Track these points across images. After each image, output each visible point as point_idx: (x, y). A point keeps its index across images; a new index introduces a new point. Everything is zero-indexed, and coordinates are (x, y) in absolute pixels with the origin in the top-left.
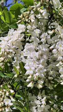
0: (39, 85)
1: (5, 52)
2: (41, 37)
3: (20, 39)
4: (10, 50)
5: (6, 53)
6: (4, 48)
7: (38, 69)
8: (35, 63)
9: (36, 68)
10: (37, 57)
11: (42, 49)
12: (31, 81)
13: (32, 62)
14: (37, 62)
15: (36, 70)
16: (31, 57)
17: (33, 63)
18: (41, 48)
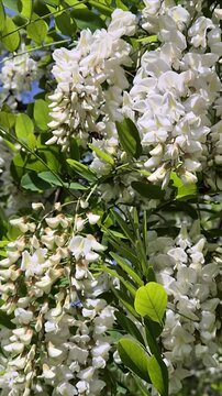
0: (187, 173)
1: (71, 92)
2: (191, 31)
3: (118, 54)
4: (88, 87)
5: (74, 94)
6: (67, 79)
7: (182, 124)
8: (173, 108)
9: (175, 123)
10: (181, 89)
11: (194, 68)
12: (161, 163)
13: (165, 102)
14: (179, 104)
15: (177, 128)
16: (161, 89)
17: (166, 106)
18: (192, 61)
